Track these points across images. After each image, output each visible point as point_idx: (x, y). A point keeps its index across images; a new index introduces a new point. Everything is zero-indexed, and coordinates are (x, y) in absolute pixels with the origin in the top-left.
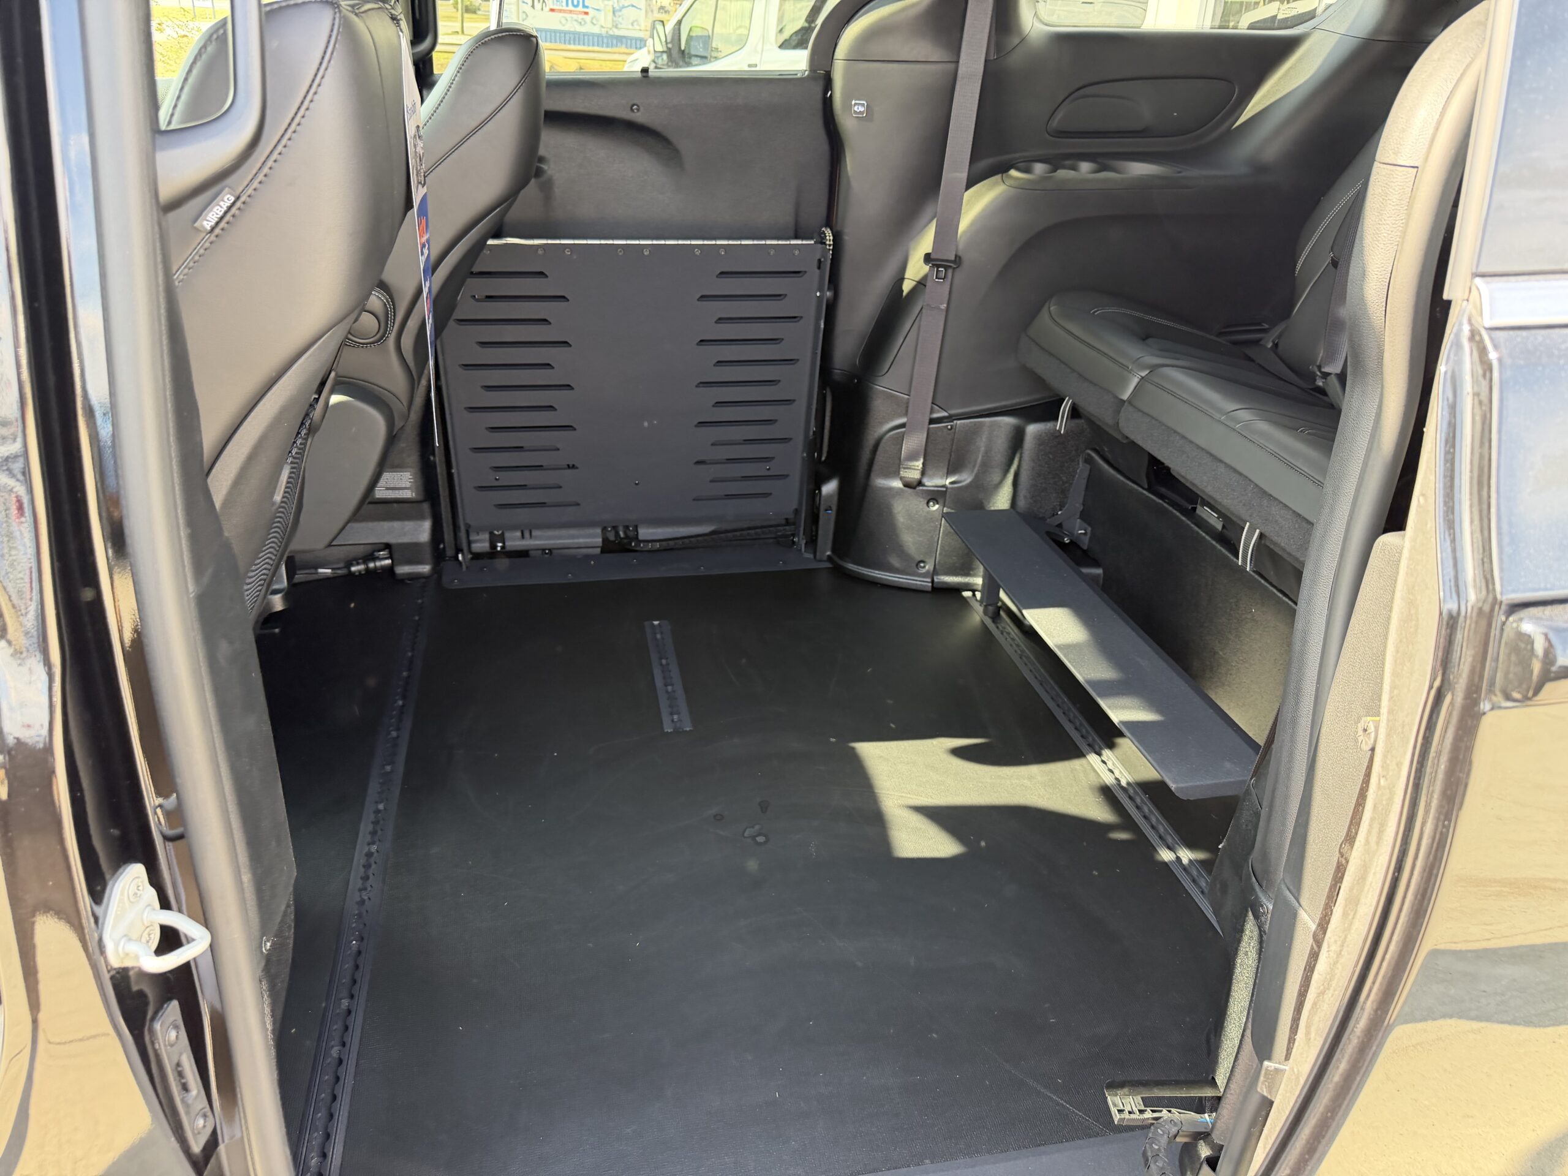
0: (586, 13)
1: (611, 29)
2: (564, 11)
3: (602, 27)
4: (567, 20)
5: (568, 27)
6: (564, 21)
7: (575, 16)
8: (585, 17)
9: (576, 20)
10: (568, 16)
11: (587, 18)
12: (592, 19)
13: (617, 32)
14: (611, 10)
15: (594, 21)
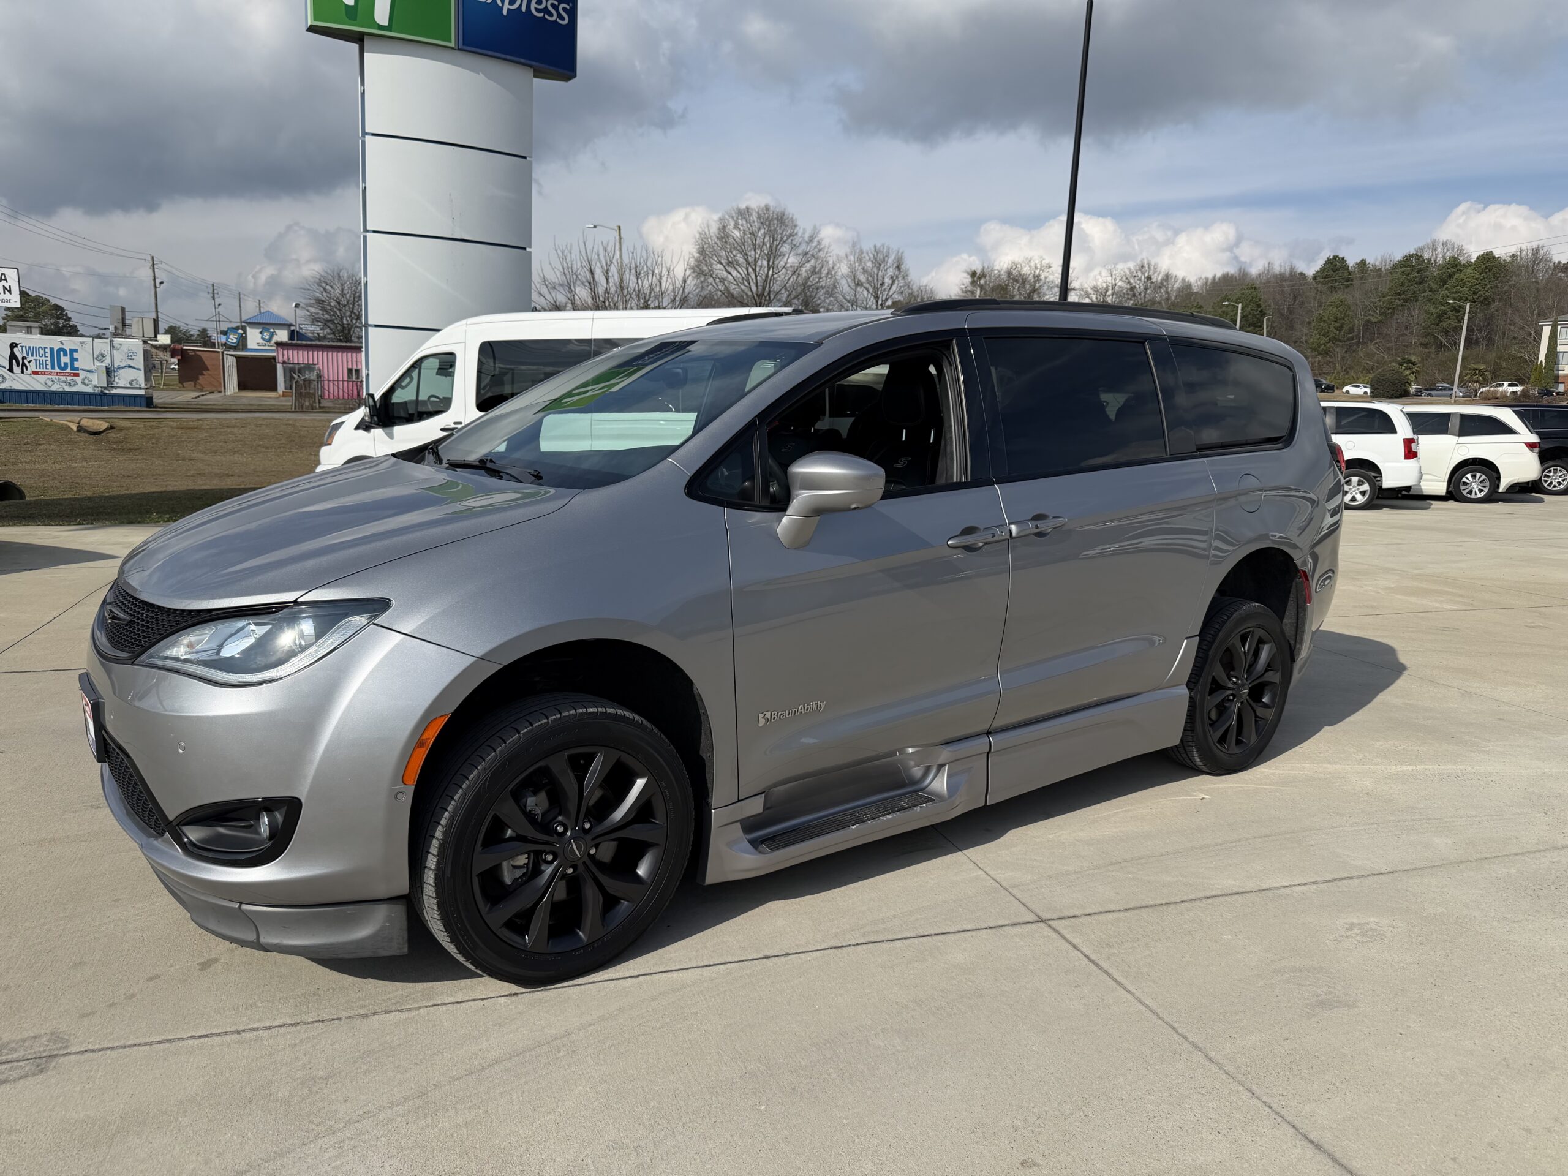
0: (77, 375)
1: (105, 388)
2: (50, 374)
3: (95, 386)
4: (53, 381)
5: (55, 387)
6: (50, 383)
7: (63, 378)
8: (75, 378)
9: (63, 382)
10: (54, 377)
11: (78, 379)
12: (83, 380)
13: (114, 391)
14: (105, 372)
15: (86, 382)
